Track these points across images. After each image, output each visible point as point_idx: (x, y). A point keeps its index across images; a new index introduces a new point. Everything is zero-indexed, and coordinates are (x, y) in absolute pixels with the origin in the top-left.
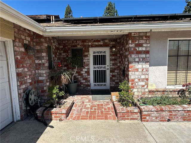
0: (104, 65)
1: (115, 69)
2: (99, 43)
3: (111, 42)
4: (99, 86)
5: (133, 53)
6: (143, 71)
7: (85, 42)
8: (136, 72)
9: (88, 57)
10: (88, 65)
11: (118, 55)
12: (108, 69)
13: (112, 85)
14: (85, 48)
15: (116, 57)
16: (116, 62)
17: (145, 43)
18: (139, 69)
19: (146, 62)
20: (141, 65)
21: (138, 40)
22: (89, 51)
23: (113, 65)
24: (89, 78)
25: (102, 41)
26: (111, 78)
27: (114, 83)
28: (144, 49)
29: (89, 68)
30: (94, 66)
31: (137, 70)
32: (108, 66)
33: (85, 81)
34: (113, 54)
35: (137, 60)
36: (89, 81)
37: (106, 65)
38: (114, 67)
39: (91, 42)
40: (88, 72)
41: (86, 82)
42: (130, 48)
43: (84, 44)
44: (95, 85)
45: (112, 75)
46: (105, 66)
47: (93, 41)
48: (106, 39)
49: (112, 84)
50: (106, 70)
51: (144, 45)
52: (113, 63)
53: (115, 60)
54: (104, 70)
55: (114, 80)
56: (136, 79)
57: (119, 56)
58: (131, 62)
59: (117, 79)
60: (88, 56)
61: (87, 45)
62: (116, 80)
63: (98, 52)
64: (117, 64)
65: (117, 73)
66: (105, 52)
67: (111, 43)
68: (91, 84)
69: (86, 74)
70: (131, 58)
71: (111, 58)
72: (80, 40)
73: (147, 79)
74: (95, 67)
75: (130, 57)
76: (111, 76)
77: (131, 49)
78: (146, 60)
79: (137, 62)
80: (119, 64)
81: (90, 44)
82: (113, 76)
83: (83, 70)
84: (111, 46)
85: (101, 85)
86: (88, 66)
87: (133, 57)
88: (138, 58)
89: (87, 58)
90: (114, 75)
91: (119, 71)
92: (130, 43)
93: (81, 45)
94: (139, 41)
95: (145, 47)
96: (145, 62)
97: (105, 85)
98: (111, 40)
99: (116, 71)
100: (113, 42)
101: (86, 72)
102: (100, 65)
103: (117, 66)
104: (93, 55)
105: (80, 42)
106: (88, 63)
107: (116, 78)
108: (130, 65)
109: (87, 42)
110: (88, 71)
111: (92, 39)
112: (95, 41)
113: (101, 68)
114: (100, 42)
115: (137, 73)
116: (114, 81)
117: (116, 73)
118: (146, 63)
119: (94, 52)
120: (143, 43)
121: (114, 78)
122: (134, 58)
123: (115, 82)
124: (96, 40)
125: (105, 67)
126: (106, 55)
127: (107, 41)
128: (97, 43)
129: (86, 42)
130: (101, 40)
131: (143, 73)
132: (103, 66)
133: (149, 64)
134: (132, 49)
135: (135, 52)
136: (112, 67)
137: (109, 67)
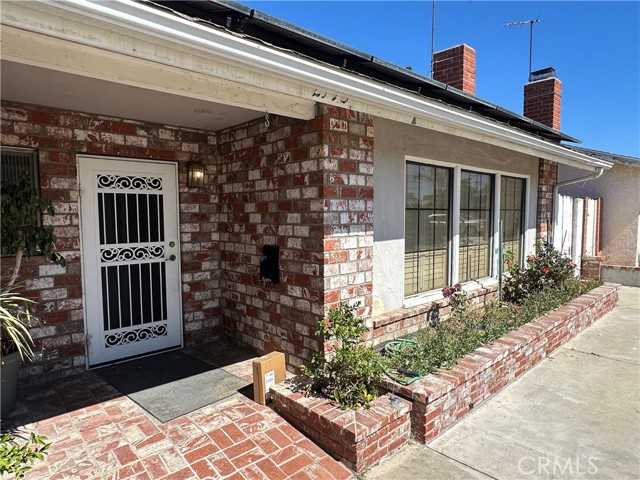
0: (154, 239)
1: (202, 257)
2: (131, 140)
3: (184, 140)
4: (131, 339)
5: (334, 195)
6: (359, 257)
7: (49, 123)
8: (342, 265)
9: (68, 200)
10: (72, 243)
11: (214, 199)
12: (173, 258)
13: (193, 327)
14: (53, 156)
15: (203, 205)
16: (207, 227)
17: (362, 162)
18: (351, 251)
19: (368, 227)
20: (355, 238)
21: (345, 147)
22: (73, 173)
23: (195, 238)
24: (81, 307)
25: (142, 132)
26: (186, 297)
27: (200, 315)
28: (361, 182)
29: (78, 259)
30: (107, 247)
31: (345, 255)
32: (172, 244)
33: (52, 330)
34: (191, 193)
35: (345, 219)
36: (80, 326)
37: (162, 240)
38: (198, 249)
39: (85, 128)
40: (72, 283)
41: (60, 333)
42: (325, 175)
43: (44, 131)
44: (112, 341)
45: (189, 284)
46: (158, 244)
47: (97, 123)
48: (161, 126)
49: (194, 321)
50: (163, 264)
51: (363, 169)
52: (193, 233)
53: (201, 217)
54: (155, 265)
55: (201, 301)
56: (344, 287)
57: (216, 201)
58: (330, 229)
59: (213, 299)
60: (73, 195)
61: (66, 140)
62: (206, 300)
63: (124, 182)
64: (210, 233)
65: (212, 272)
66: (156, 183)
67: (185, 147)
68: (92, 341)
69: (63, 293)
70: (328, 211)
71: (187, 207)
72: (21, 105)
73: (370, 287)
74: (109, 253)
75: (326, 209)
76: (187, 288)
77: (328, 176)
78: (367, 221)
79: (345, 226)
80: (215, 237)
81: (81, 135)
82: (196, 286)
83: (42, 273)
84: (185, 158)
85: (144, 336)
86: (70, 248)
87: (335, 209)
88: (348, 211)
89: (66, 206)
90: (198, 283)
91: (216, 263)
92: (326, 154)
93: (22, 137)
94: (348, 153)
95: (362, 174)
96: (363, 227)
97: (162, 331)
98: (184, 133)
99: (206, 265)
100: (193, 141)
101: (59, 281)
102: (133, 240)
103: (210, 245)
104: (100, 195)
105: (17, 117)
106: (71, 232)
107: (208, 293)
108: (327, 239)
109: (65, 127)
110: (71, 271)
111: (95, 117)
112: (107, 127)
113: (141, 255)
114: (133, 133)
115: (345, 268)
116: (199, 307)
117: (208, 273)
118: (366, 231)
119: (106, 179)
120: (359, 162)
121: (198, 295)
122: (336, 212)
123: (205, 311)
124: (115, 122)
125: (157, 250)
126: (161, 196)
127: (165, 135)
128: (119, 139)
129: (57, 124)
130: (142, 128)
131: (361, 266)
132: (150, 245)
133: (372, 232)
134: (332, 179)
135: (338, 189)
136: (188, 247)
137: (176, 251)
